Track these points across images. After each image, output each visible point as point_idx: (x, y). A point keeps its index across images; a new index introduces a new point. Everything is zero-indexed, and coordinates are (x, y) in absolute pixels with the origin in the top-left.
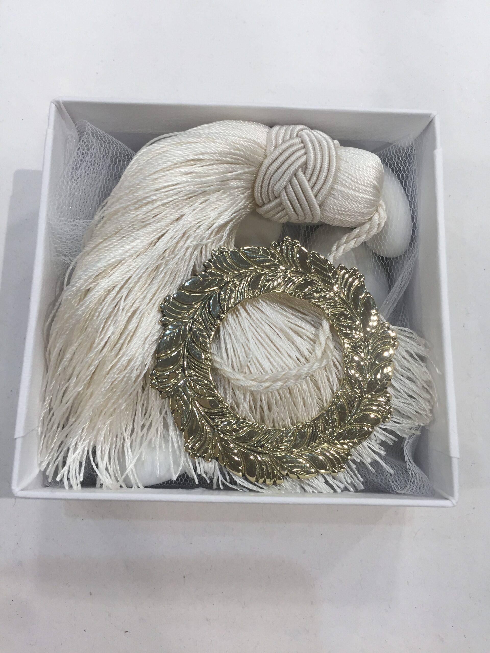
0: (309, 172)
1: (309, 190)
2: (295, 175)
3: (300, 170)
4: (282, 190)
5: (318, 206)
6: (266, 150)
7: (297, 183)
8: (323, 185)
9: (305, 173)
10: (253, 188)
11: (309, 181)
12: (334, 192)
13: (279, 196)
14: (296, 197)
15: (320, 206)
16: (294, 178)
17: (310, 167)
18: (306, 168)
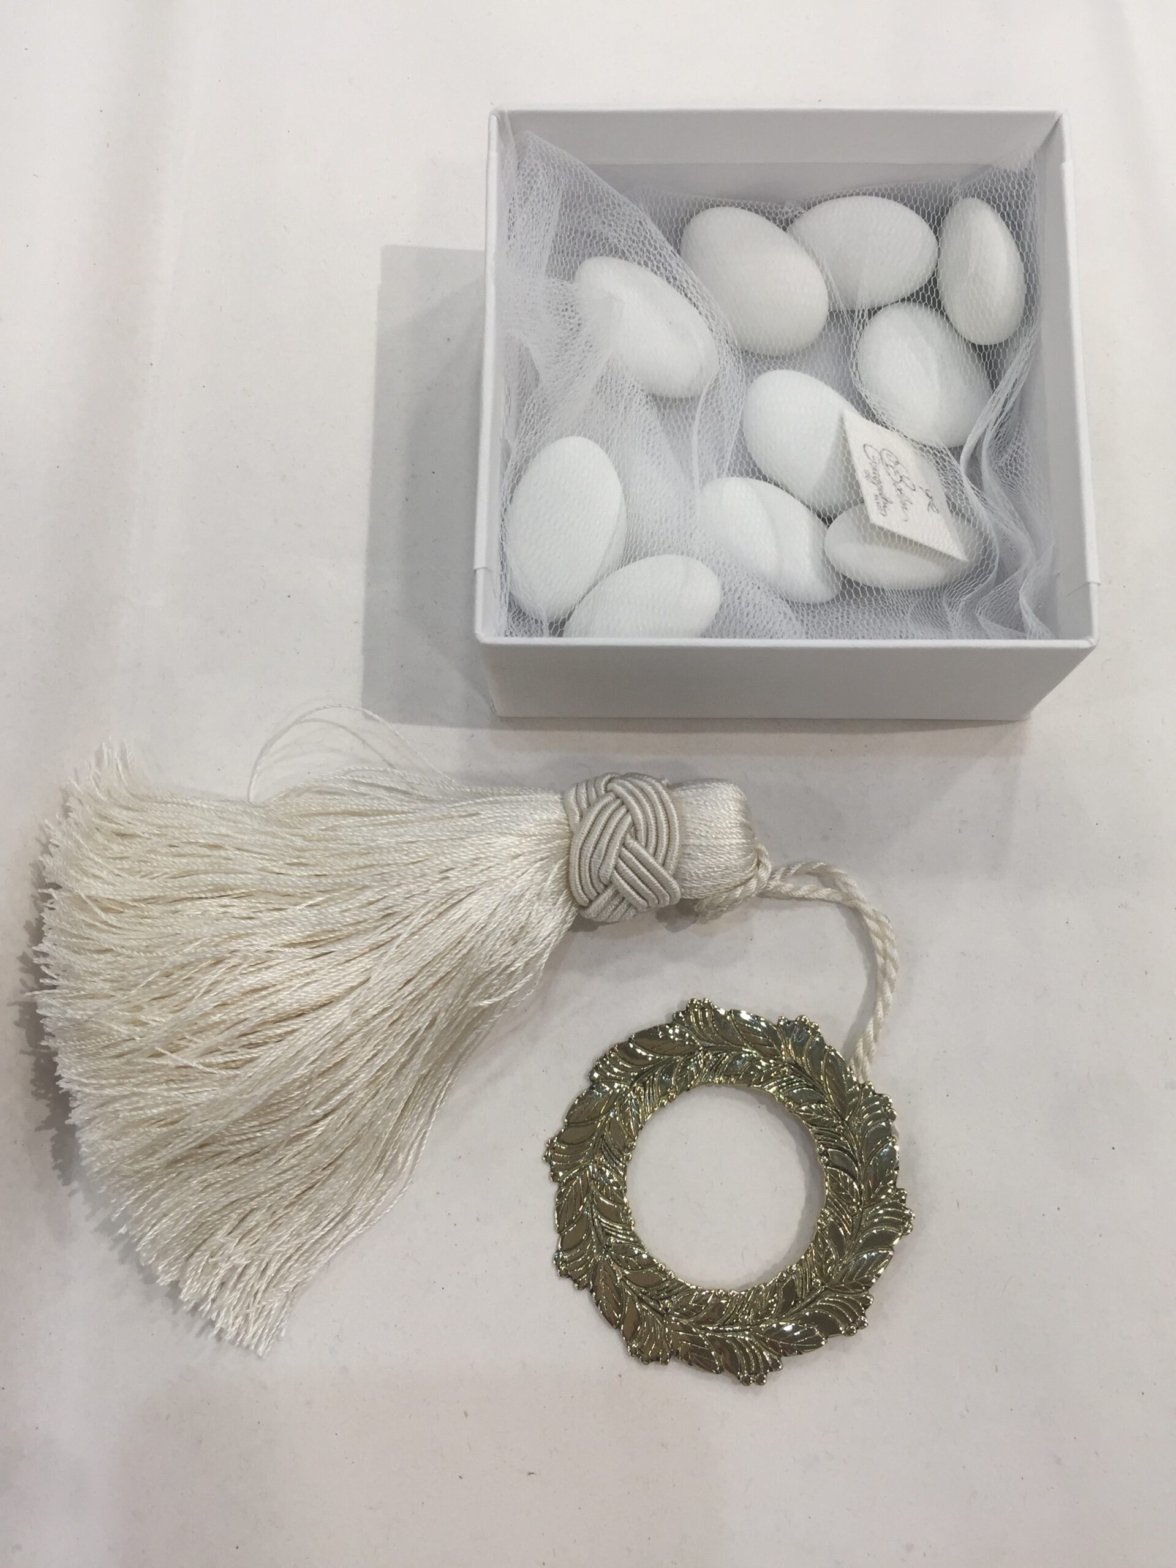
0: (642, 834)
1: (651, 860)
2: (624, 845)
3: (628, 836)
4: (613, 873)
5: (671, 879)
6: (569, 825)
7: (631, 856)
8: (668, 845)
9: (636, 839)
10: (568, 886)
11: (646, 847)
12: (688, 851)
13: (611, 882)
14: (636, 875)
15: (674, 876)
16: (624, 849)
17: (642, 827)
18: (636, 831)
